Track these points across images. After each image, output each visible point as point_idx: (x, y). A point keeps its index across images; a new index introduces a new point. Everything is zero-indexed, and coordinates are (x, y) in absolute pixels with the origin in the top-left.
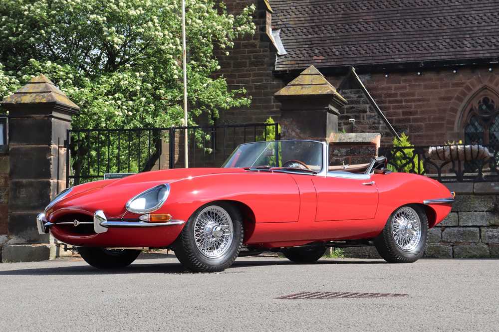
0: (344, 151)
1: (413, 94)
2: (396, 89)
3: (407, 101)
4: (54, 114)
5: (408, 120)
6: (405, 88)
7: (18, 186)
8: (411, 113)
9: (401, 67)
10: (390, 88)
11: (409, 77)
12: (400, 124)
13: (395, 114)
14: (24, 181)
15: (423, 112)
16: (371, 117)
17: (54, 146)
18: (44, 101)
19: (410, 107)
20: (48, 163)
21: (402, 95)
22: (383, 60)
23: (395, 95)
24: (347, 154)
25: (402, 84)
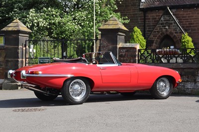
0: (124, 50)
1: (193, 16)
2: (187, 14)
3: (190, 19)
4: (20, 34)
5: (191, 26)
6: (190, 14)
7: (7, 61)
8: (192, 24)
9: (188, 6)
10: (184, 14)
11: (192, 10)
12: (187, 28)
13: (186, 24)
14: (10, 59)
15: (196, 23)
16: (174, 26)
17: (20, 47)
18: (16, 30)
19: (192, 21)
20: (18, 53)
21: (189, 17)
22: (182, 3)
23: (186, 17)
24: (126, 52)
25: (189, 13)
